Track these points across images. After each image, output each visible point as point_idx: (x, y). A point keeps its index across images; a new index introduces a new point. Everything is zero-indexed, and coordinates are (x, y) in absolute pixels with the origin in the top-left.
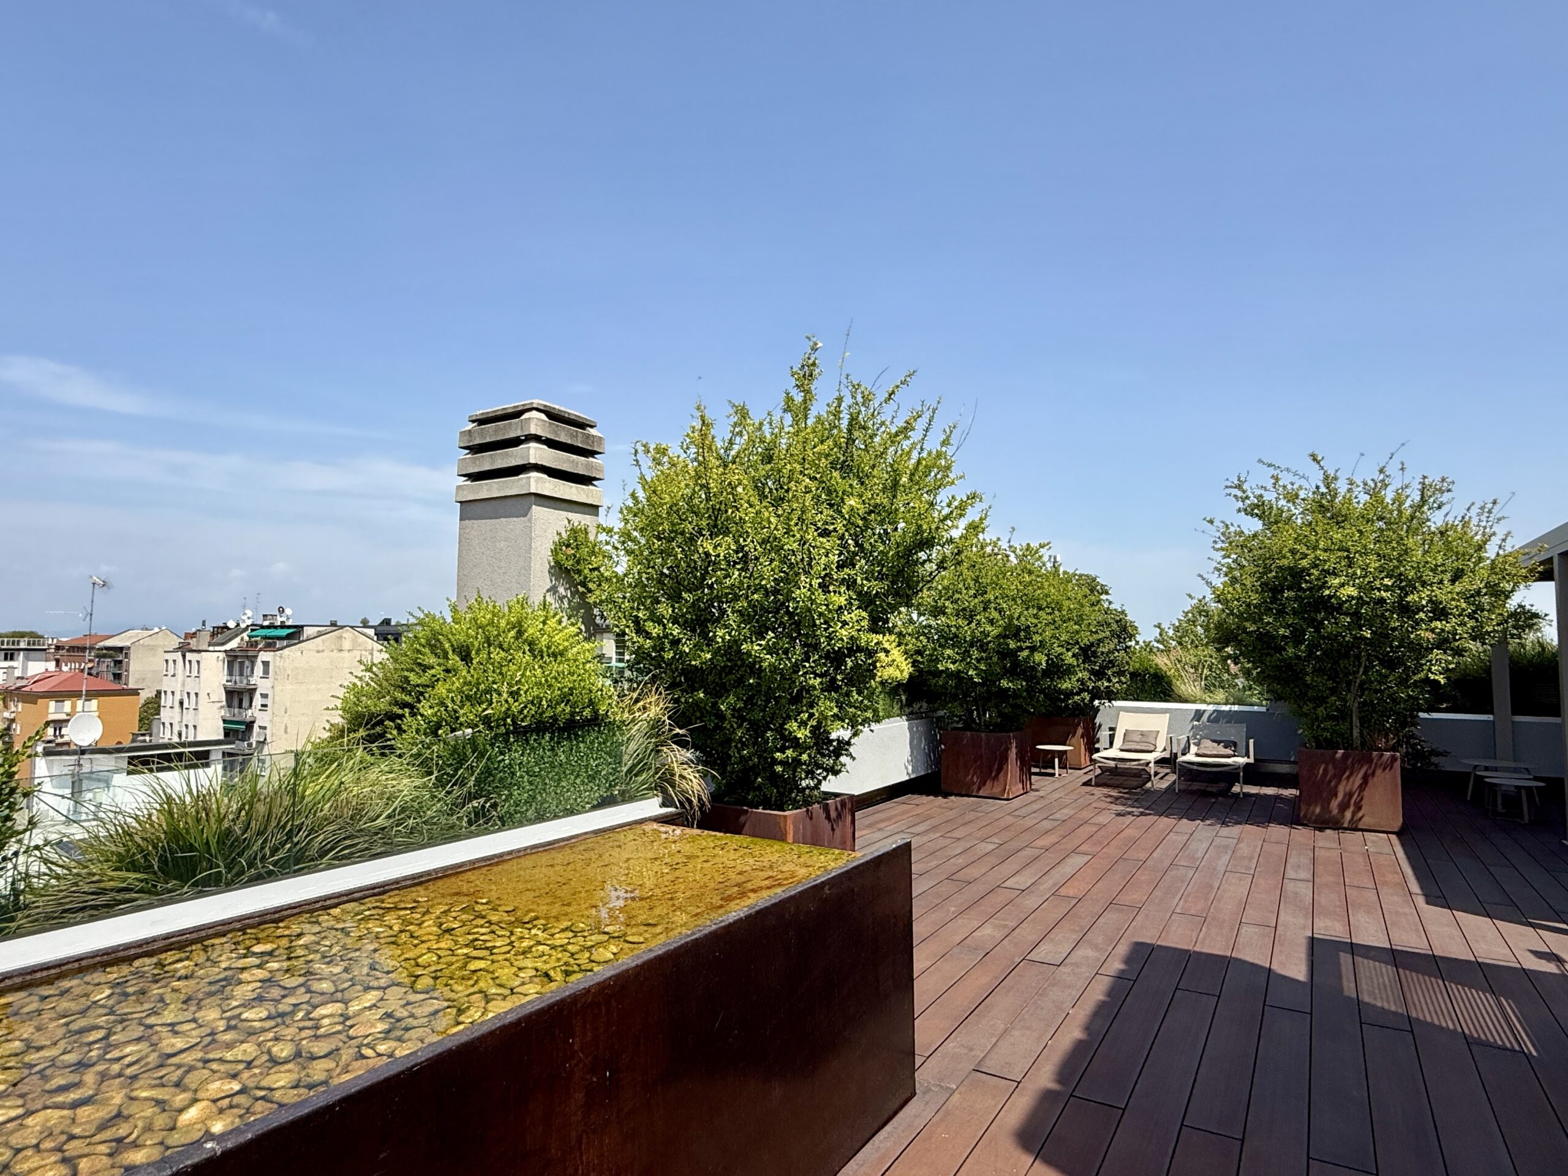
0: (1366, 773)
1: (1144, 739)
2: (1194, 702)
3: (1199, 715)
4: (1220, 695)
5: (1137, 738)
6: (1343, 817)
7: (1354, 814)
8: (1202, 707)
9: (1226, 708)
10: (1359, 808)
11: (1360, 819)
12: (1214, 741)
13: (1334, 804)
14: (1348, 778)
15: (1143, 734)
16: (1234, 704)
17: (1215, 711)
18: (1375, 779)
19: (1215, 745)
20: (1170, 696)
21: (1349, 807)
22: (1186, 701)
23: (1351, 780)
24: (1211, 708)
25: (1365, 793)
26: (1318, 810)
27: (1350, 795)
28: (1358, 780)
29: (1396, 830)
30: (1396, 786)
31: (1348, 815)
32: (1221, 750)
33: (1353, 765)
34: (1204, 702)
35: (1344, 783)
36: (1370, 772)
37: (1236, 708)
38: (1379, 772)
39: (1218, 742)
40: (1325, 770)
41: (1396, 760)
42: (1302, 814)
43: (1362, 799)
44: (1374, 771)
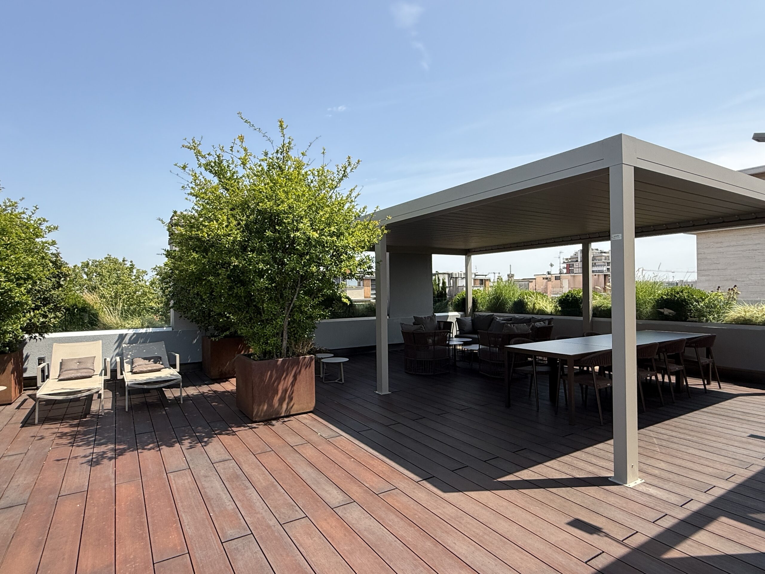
0: (295, 373)
1: (82, 366)
2: (117, 328)
3: (122, 337)
4: (137, 321)
5: (75, 366)
6: (282, 408)
7: (288, 404)
8: (124, 331)
9: (143, 331)
10: (291, 399)
11: (292, 407)
12: (145, 359)
13: (276, 399)
14: (285, 378)
15: (80, 361)
16: (148, 327)
17: (134, 334)
18: (300, 376)
19: (147, 362)
20: (96, 325)
21: (285, 400)
22: (110, 328)
23: (286, 380)
24: (131, 332)
25: (295, 387)
26: (265, 408)
27: (285, 391)
28: (291, 379)
29: (312, 409)
30: (312, 378)
31: (285, 406)
32: (152, 365)
33: (288, 368)
34: (124, 327)
35: (282, 382)
36: (298, 371)
37: (150, 330)
38: (303, 370)
39: (149, 359)
40: (271, 376)
41: (313, 360)
42: (255, 413)
43: (293, 393)
44: (300, 371)
